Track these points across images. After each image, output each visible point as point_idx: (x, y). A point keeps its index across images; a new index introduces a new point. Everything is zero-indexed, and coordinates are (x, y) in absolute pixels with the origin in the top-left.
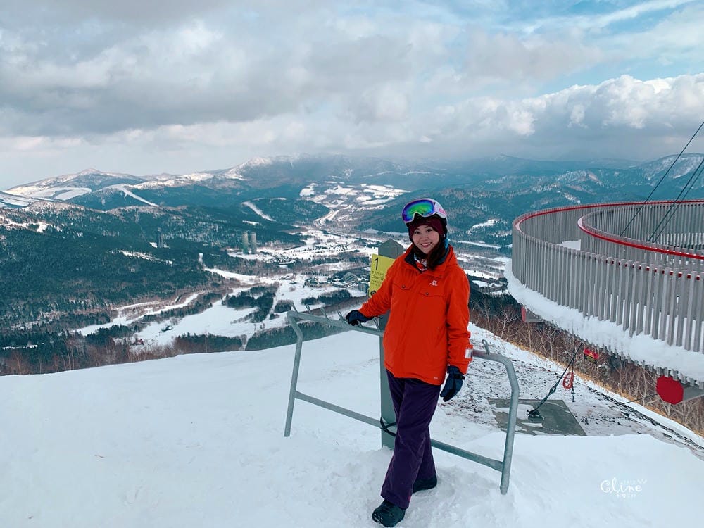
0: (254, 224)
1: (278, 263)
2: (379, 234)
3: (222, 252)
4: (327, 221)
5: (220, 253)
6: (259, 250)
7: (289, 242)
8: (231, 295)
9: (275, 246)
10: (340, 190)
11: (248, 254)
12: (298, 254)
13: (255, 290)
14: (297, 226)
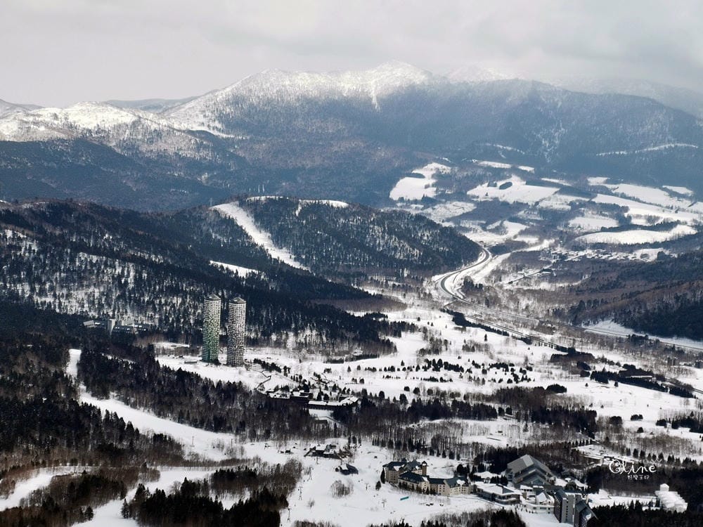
0: (243, 272)
1: (303, 403)
2: (634, 341)
3: (139, 349)
4: (468, 286)
5: (131, 352)
6: (249, 355)
7: (343, 339)
8: (152, 487)
9: (300, 346)
10: (519, 191)
11: (217, 363)
12: (368, 377)
13: (227, 478)
14: (372, 291)
